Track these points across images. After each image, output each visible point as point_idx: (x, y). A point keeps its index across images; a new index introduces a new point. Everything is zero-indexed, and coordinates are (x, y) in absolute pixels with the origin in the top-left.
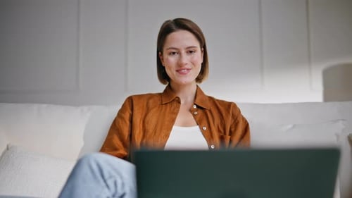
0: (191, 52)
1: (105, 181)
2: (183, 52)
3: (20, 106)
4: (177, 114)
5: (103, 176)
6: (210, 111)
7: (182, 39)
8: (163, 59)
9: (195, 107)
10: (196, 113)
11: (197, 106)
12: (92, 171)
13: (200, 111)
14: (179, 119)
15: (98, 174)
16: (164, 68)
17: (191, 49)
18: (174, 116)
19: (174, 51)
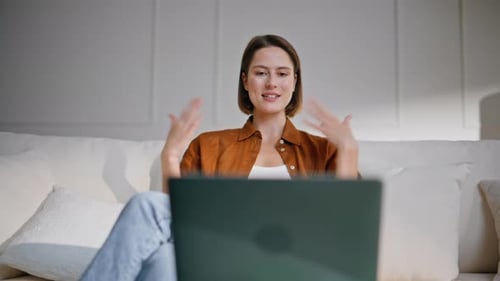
0: (282, 74)
1: (157, 223)
2: (273, 72)
3: (70, 140)
4: (257, 152)
5: (155, 217)
6: (300, 147)
7: (273, 57)
8: (246, 81)
9: (282, 142)
10: (283, 150)
11: (285, 141)
12: (143, 212)
13: (288, 147)
14: (260, 158)
15: (150, 216)
16: (247, 92)
17: (283, 71)
18: (254, 155)
19: (262, 70)
